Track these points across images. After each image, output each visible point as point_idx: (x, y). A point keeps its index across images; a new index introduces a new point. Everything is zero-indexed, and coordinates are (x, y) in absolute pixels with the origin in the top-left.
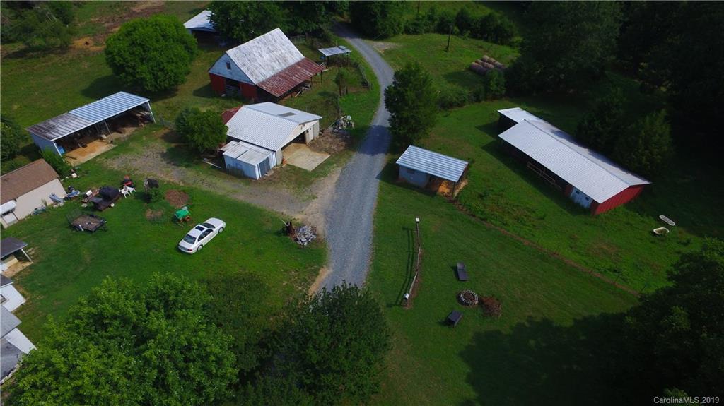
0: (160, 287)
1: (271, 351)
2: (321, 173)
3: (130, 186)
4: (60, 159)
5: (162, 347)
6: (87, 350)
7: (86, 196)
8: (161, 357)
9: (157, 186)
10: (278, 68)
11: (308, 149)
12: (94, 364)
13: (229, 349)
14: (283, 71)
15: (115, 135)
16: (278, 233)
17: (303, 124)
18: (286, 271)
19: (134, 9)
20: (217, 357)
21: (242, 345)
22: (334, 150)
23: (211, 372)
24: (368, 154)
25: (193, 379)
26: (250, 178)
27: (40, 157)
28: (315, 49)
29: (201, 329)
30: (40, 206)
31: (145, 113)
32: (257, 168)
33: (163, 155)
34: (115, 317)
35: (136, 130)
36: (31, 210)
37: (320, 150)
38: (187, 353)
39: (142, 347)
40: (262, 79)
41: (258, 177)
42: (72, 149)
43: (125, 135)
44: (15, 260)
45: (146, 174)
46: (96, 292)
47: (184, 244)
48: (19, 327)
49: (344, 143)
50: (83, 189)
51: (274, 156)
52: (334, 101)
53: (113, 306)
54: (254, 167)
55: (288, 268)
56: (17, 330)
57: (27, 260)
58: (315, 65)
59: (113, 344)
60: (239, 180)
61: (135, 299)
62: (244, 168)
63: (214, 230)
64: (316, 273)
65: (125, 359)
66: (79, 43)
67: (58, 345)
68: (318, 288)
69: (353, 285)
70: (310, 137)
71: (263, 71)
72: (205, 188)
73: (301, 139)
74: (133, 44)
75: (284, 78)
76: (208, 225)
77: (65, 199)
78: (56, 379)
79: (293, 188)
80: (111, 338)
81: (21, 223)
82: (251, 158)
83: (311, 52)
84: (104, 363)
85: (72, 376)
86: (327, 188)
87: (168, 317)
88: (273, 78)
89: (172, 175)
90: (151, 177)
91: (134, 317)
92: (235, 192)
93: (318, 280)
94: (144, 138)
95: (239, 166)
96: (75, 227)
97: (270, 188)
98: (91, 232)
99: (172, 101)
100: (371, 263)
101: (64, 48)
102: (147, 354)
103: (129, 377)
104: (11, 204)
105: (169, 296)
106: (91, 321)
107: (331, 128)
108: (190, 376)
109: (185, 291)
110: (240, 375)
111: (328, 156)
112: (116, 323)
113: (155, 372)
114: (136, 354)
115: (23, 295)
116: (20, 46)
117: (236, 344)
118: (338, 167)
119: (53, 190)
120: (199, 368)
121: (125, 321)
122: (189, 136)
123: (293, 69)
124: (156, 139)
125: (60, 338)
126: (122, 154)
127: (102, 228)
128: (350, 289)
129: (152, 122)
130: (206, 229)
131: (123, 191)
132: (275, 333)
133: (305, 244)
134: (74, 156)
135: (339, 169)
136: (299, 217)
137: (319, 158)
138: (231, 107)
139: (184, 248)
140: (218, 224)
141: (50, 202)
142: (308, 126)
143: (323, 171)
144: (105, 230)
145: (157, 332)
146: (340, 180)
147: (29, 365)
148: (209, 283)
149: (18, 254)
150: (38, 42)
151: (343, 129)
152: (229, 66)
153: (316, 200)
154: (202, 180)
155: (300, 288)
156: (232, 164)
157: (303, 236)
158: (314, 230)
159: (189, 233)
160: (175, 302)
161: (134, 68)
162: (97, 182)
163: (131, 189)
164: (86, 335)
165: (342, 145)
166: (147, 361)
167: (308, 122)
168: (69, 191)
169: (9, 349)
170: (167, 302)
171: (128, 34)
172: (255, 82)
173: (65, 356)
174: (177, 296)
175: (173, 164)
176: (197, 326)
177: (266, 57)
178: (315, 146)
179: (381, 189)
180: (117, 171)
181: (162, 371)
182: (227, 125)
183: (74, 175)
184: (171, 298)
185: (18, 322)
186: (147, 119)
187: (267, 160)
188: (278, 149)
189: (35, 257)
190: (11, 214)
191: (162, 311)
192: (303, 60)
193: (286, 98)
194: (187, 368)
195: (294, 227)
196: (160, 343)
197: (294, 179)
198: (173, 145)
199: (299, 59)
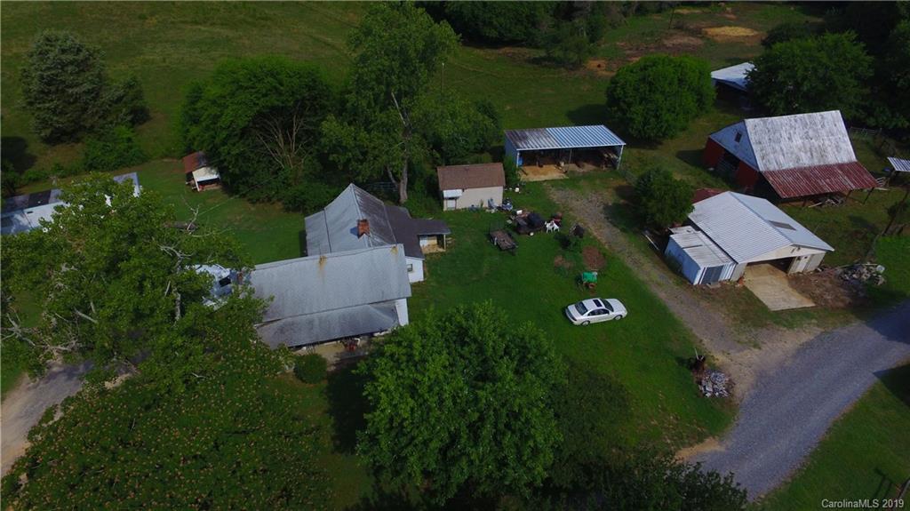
0: (527, 338)
1: (593, 484)
2: (787, 321)
3: (557, 224)
4: (515, 169)
5: (495, 397)
6: (440, 353)
7: (515, 214)
8: (489, 405)
9: (581, 237)
10: (806, 161)
11: (786, 281)
12: (438, 370)
13: (552, 447)
14: (812, 169)
15: (573, 167)
16: (681, 361)
17: (799, 247)
18: (664, 409)
19: (666, 42)
20: (536, 446)
21: (566, 454)
22: (826, 301)
23: (521, 456)
24: (882, 334)
25: (502, 449)
26: (686, 278)
27: (501, 160)
28: (881, 155)
29: (538, 407)
30: (477, 204)
31: (613, 156)
32: (701, 272)
33: (606, 207)
34: (475, 341)
35: (595, 170)
36: (468, 205)
37: (803, 292)
38: (512, 419)
39: (480, 384)
40: (773, 167)
41: (696, 282)
42: (529, 165)
43: (581, 170)
44: (435, 242)
45: (578, 219)
46: (474, 308)
47: (572, 309)
48: (408, 299)
49: (848, 300)
51: (732, 268)
52: (870, 236)
53: (480, 330)
54: (700, 269)
55: (669, 408)
56: (405, 301)
57: (442, 246)
58: (868, 177)
59: (461, 363)
60: (671, 274)
61: (500, 336)
62: (685, 263)
63: (611, 313)
64: (700, 438)
65: (461, 384)
66: (592, 64)
67: (424, 334)
68: (691, 457)
69: (741, 489)
70: (799, 267)
71: (781, 158)
72: (629, 263)
73: (784, 264)
74: (643, 80)
75: (807, 177)
76: (607, 305)
77: (499, 208)
78: (408, 362)
79: (735, 319)
80: (462, 356)
81: (456, 212)
82: (701, 256)
83: (873, 157)
84: (445, 376)
85: (419, 367)
86: (783, 346)
87: (517, 372)
88: (790, 172)
89: (603, 232)
90: (581, 224)
91: (489, 352)
92: (659, 285)
93: (698, 448)
94: (598, 182)
95: (681, 258)
96: (491, 238)
97: (703, 304)
98: (501, 249)
99: (649, 154)
100: (790, 480)
101: (576, 66)
102: (481, 393)
103: (455, 403)
104: (458, 193)
105: (529, 353)
106: (457, 331)
107: (839, 270)
108: (501, 443)
109: (546, 358)
110: (547, 481)
111: (810, 304)
112: (474, 346)
113: (477, 415)
114: (472, 387)
115: (424, 274)
117: (562, 447)
118: (818, 326)
119: (493, 195)
120: (514, 443)
121: (481, 350)
122: (644, 199)
123: (828, 170)
124: (608, 188)
125: (428, 330)
126: (568, 189)
127: (511, 251)
128: (735, 491)
129: (614, 167)
130: (603, 307)
131: (548, 226)
132: (608, 468)
133: (708, 395)
134: (527, 172)
135: (819, 331)
136: (720, 358)
137: (796, 301)
138: (712, 187)
139: (570, 313)
140: (619, 309)
141: (486, 205)
142: (803, 252)
143: (790, 320)
144: (513, 254)
145: (500, 379)
146: (809, 345)
147: (397, 335)
148: (572, 365)
149: (440, 238)
150: (557, 53)
151: (859, 280)
152: (738, 138)
153: (756, 350)
154: (630, 254)
155: (669, 441)
156: (673, 253)
157: (710, 384)
158: (730, 385)
159: (583, 302)
160: (531, 362)
161: (629, 105)
162: (532, 205)
163: (556, 227)
164: (447, 340)
165: (842, 301)
166: (477, 400)
167: (808, 248)
168: (505, 202)
169: (393, 312)
170: (525, 357)
171: (645, 68)
172: (762, 168)
173: (423, 347)
174: (536, 357)
175: (611, 222)
176: (536, 401)
177: (797, 141)
178: (799, 282)
179: (873, 393)
180: (554, 203)
181: (481, 419)
182: (695, 205)
183: (517, 189)
184: (530, 356)
185: (410, 295)
186: (613, 163)
187: (720, 269)
188: (743, 262)
189: (450, 247)
190: (454, 201)
191: (516, 363)
192: (850, 164)
193: (793, 204)
194: (504, 434)
195: (706, 365)
196: (495, 391)
197: (741, 308)
199: (845, 160)
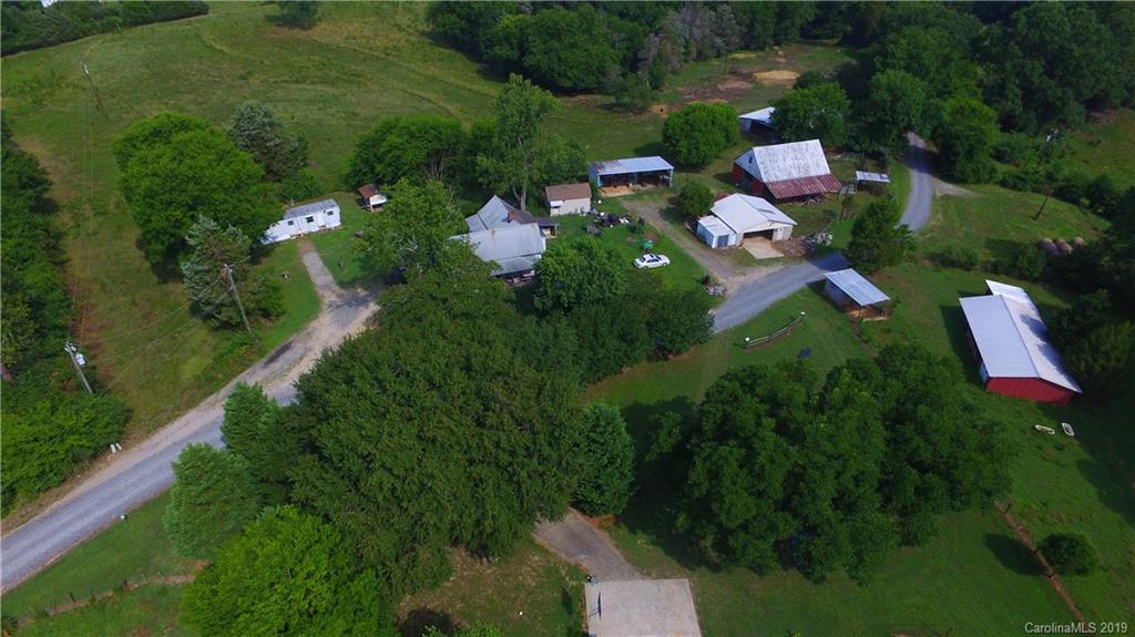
2: (765, 263)
3: (628, 219)
4: (598, 188)
7: (599, 215)
10: (795, 175)
11: (769, 244)
14: (798, 180)
15: (638, 186)
16: (698, 281)
17: (774, 222)
22: (790, 252)
24: (817, 267)
26: (707, 244)
27: (587, 181)
30: (573, 211)
31: (666, 177)
32: (716, 239)
33: (661, 210)
35: (654, 188)
36: (568, 212)
37: (780, 249)
40: (773, 179)
41: (713, 247)
42: (607, 186)
43: (645, 189)
44: (549, 232)
45: (642, 216)
47: (638, 260)
49: (804, 253)
50: (600, 212)
51: (734, 237)
52: (833, 220)
54: (714, 237)
58: (835, 184)
62: (707, 236)
63: (660, 261)
66: (656, 108)
70: (778, 236)
71: (778, 173)
72: (673, 239)
73: (768, 234)
74: (686, 122)
75: (794, 184)
76: (658, 257)
77: (588, 213)
79: (733, 263)
81: (560, 216)
82: (716, 231)
83: (840, 170)
86: (759, 274)
88: (784, 182)
89: (657, 223)
92: (691, 249)
94: (656, 195)
95: (704, 233)
96: (585, 229)
97: (717, 257)
99: (695, 176)
101: (642, 110)
104: (559, 203)
107: (802, 237)
111: (781, 255)
115: (548, 247)
116: (612, 100)
118: (782, 265)
119: (584, 205)
123: (810, 180)
124: (663, 199)
126: (635, 201)
127: (599, 235)
129: (668, 185)
130: (655, 258)
131: (622, 221)
133: (711, 294)
134: (606, 191)
135: (781, 267)
136: (720, 279)
137: (774, 254)
138: (729, 192)
139: (636, 262)
140: (665, 260)
141: (579, 212)
142: (779, 226)
143: (767, 263)
144: (600, 237)
146: (774, 273)
149: (552, 229)
152: (750, 162)
153: (744, 276)
154: (675, 236)
156: (700, 231)
157: (713, 290)
158: (725, 290)
159: (644, 256)
161: (678, 141)
162: (611, 210)
163: (627, 221)
165: (800, 253)
167: (781, 222)
171: (687, 114)
172: (765, 180)
175: (664, 218)
177: (789, 162)
178: (778, 245)
179: (802, 291)
180: (626, 208)
182: (715, 202)
183: (600, 201)
186: (666, 182)
187: (727, 236)
188: (741, 232)
189: (559, 234)
190: (558, 209)
192: (826, 176)
195: (712, 283)
197: (740, 259)
198: (672, 206)
199: (823, 173)
